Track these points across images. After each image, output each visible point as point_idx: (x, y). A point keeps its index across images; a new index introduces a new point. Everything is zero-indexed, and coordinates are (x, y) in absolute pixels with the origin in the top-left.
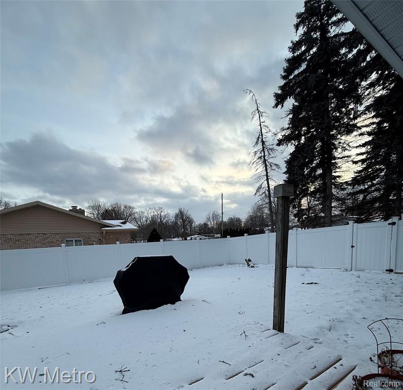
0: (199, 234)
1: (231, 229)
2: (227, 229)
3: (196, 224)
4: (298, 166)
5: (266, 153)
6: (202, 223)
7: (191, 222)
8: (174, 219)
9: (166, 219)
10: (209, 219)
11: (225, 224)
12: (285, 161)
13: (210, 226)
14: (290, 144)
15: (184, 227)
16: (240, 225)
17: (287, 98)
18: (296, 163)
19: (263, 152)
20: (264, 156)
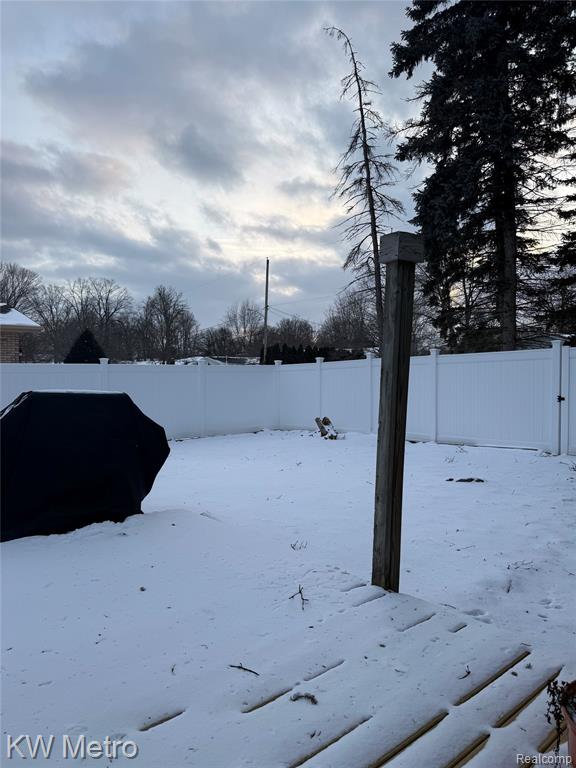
0: (207, 354)
1: (285, 346)
2: (277, 346)
3: (201, 328)
4: (443, 209)
5: (373, 173)
6: (217, 328)
7: (187, 322)
8: (142, 311)
9: (122, 310)
10: (232, 320)
11: (272, 333)
12: (414, 195)
13: (234, 337)
14: (426, 159)
15: (170, 333)
16: (309, 338)
17: (420, 59)
18: (437, 202)
19: (364, 171)
20: (368, 180)
